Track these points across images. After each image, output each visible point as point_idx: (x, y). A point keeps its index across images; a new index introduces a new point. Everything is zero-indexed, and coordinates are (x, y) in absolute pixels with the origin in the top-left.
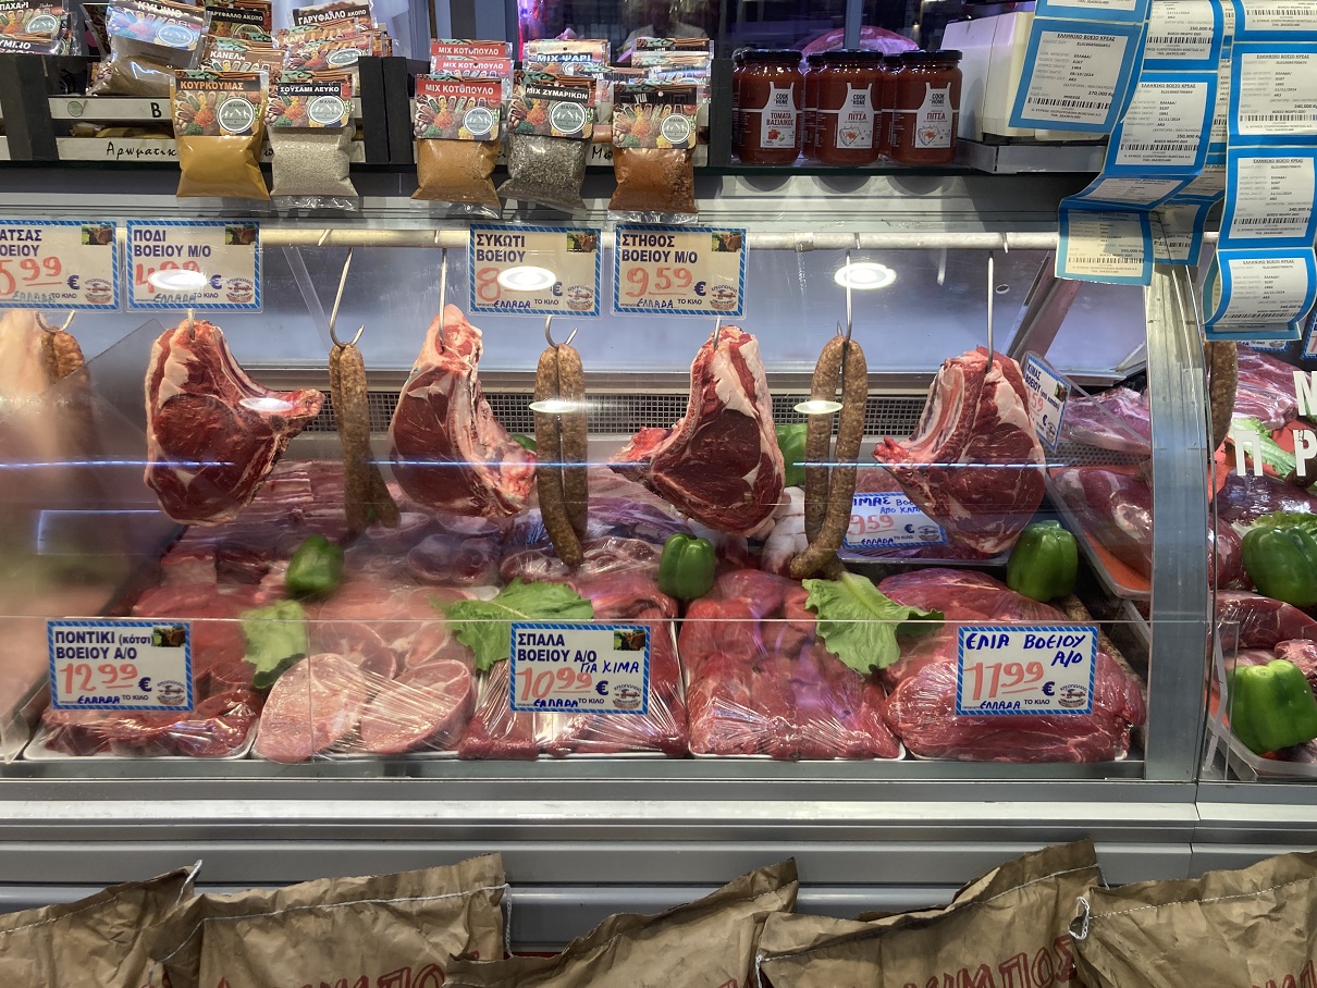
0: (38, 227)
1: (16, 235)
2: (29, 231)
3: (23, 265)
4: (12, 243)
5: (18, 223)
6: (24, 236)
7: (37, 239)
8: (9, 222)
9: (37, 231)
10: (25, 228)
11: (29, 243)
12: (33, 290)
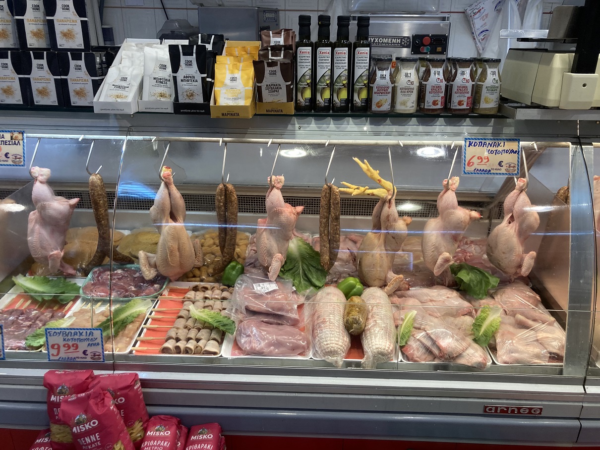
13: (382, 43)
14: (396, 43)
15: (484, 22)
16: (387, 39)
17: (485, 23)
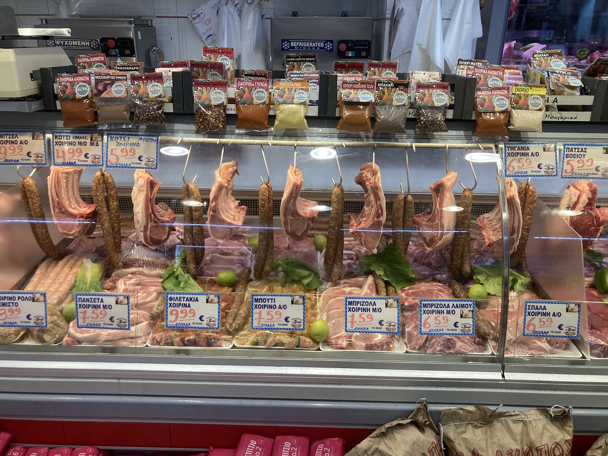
0: (585, 147)
1: (577, 150)
2: (582, 149)
3: (578, 162)
4: (575, 153)
5: (577, 145)
6: (580, 150)
7: (585, 152)
8: (574, 145)
9: (585, 149)
10: (581, 147)
11: (582, 153)
12: (580, 172)
13: (72, 45)
14: (85, 46)
15: (209, 26)
16: (76, 42)
17: (210, 28)
